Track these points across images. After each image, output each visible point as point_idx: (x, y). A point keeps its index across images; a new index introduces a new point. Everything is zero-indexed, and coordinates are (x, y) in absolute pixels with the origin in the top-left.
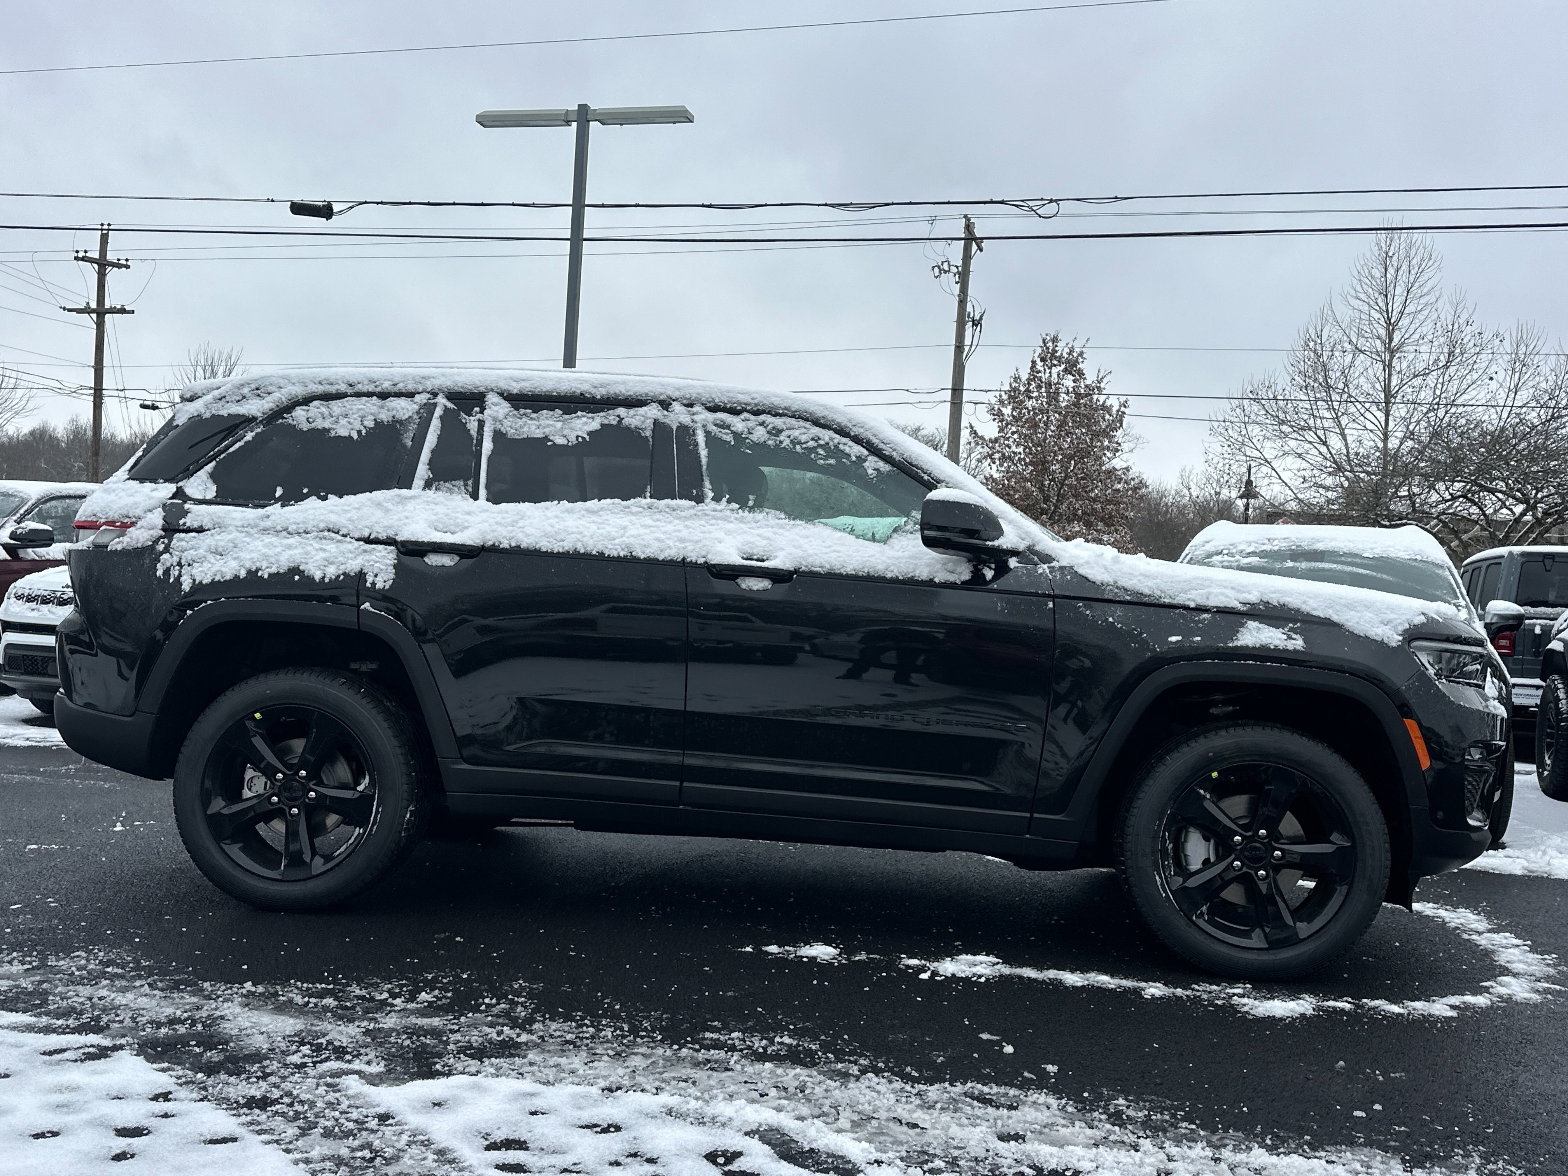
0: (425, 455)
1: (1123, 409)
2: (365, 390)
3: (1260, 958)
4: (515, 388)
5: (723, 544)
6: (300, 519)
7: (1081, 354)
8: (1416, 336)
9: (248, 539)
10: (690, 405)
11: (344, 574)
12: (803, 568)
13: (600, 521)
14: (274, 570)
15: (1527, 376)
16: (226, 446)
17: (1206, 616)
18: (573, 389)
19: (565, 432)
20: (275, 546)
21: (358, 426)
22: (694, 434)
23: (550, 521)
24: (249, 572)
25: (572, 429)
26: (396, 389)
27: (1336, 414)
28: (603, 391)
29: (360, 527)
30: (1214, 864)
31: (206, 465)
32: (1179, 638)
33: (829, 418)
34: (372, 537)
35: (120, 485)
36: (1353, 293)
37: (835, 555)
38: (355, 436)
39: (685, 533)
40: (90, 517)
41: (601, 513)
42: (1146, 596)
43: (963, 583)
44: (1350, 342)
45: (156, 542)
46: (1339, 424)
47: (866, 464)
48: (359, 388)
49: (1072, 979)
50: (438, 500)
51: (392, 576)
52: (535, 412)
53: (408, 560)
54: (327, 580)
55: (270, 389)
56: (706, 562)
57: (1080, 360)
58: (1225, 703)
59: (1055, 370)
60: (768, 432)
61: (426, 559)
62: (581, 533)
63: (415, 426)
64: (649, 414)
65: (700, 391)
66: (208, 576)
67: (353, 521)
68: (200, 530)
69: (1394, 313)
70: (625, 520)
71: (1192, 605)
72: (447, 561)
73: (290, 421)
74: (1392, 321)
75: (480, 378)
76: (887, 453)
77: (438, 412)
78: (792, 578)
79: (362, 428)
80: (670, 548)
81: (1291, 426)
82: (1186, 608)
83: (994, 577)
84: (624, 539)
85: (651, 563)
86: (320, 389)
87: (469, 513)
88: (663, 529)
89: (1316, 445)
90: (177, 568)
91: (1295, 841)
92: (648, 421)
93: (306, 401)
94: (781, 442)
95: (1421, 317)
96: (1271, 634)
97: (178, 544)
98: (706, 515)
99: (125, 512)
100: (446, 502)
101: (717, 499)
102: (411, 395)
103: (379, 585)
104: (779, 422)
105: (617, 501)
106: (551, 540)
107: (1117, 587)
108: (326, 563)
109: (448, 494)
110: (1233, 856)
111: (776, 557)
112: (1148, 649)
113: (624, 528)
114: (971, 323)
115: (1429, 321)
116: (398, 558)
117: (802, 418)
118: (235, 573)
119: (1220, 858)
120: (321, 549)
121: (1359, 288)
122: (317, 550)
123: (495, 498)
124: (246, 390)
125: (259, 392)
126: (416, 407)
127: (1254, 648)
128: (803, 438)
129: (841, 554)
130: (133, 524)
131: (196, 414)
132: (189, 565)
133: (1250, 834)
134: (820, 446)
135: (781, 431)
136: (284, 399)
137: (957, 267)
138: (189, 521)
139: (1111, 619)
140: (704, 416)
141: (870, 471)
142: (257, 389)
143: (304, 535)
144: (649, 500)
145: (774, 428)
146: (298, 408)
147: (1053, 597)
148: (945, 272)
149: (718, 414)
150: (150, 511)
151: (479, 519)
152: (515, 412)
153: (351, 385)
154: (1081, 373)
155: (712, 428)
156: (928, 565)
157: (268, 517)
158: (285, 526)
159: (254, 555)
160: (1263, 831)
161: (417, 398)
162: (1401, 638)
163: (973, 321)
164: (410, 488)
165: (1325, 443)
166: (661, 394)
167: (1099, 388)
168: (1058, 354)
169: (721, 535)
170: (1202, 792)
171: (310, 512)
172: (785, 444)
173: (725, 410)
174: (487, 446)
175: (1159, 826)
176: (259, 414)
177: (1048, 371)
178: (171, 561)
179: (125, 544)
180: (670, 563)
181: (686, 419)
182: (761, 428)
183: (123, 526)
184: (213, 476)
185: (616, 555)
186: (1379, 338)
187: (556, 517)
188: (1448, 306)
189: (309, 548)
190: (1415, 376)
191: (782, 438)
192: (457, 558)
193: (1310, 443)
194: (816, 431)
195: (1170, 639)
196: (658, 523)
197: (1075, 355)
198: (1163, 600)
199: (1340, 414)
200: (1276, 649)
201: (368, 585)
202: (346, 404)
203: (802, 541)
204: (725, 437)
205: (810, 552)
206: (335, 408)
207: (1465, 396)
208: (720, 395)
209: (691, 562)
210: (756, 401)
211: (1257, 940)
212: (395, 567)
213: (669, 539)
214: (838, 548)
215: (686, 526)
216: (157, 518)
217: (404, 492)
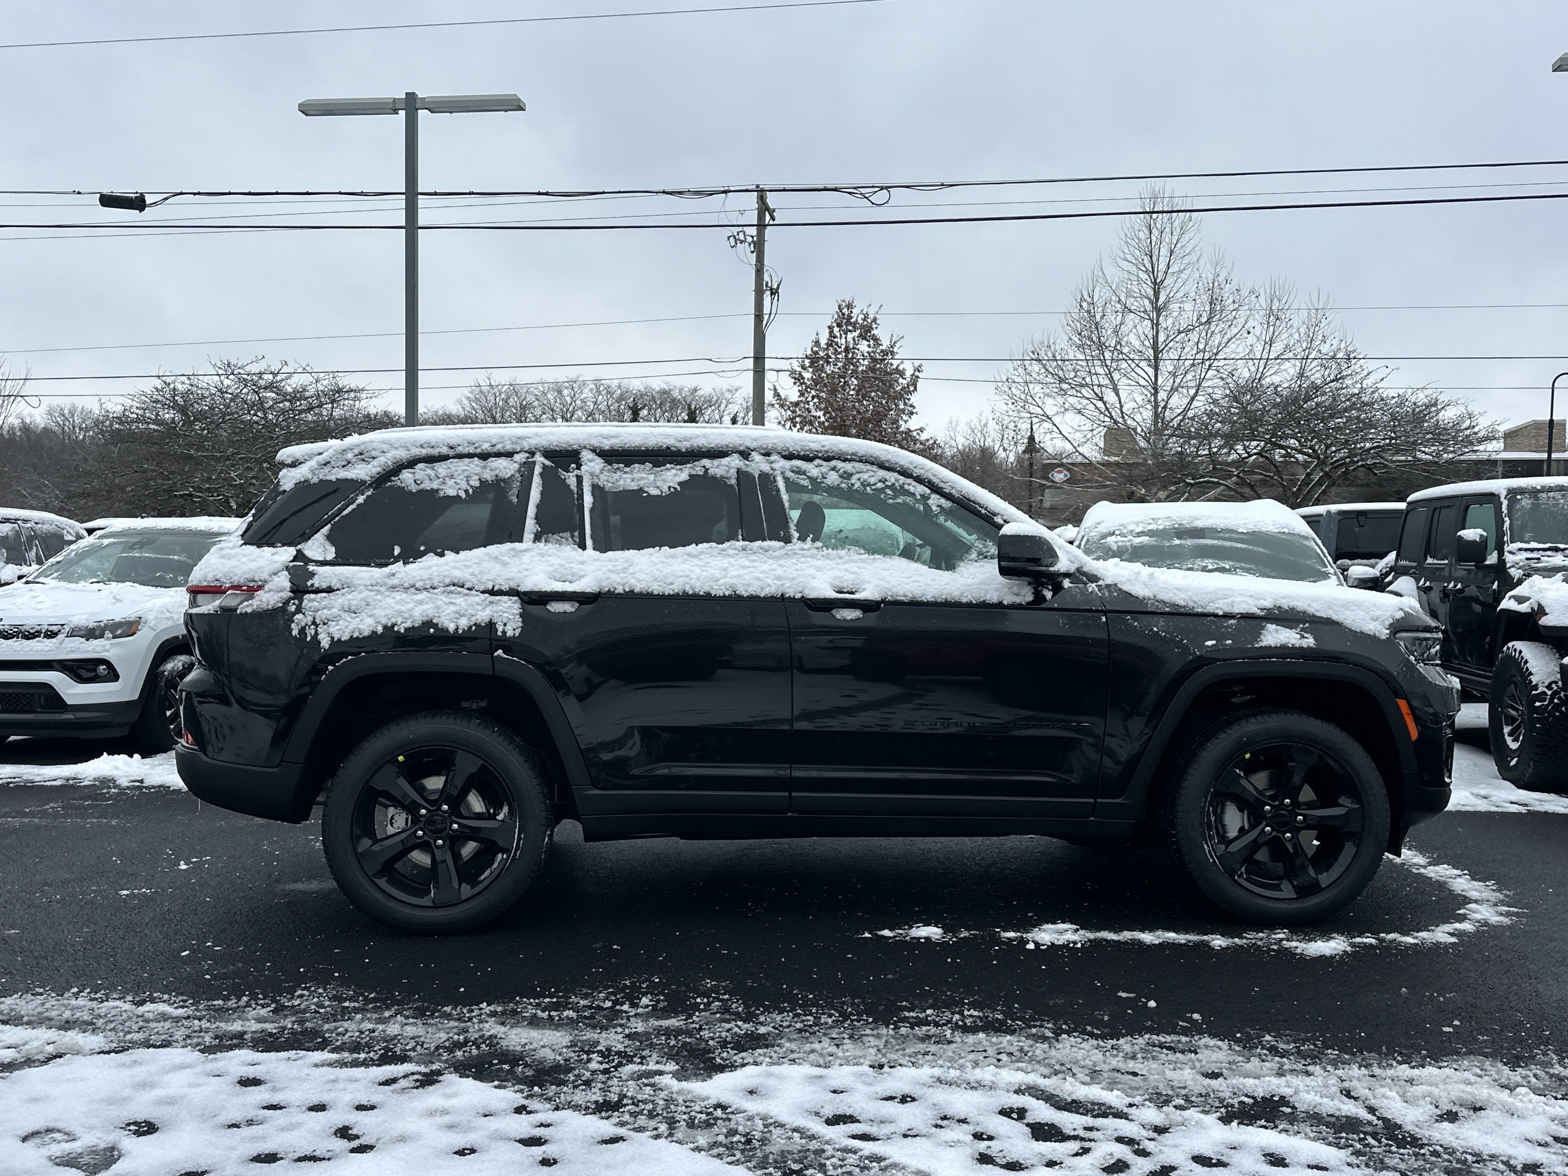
0: (531, 511)
1: (917, 373)
2: (466, 451)
3: (1292, 907)
4: (606, 445)
5: (816, 580)
6: (426, 576)
7: (875, 320)
8: (1180, 294)
9: (379, 597)
10: (767, 454)
11: (475, 624)
12: (889, 598)
13: (702, 564)
14: (408, 624)
15: (1281, 328)
16: (339, 509)
17: (1232, 621)
18: (660, 444)
19: (659, 484)
20: (407, 603)
21: (464, 486)
22: (775, 481)
23: (657, 566)
24: (385, 627)
25: (664, 481)
26: (495, 450)
27: (1109, 370)
28: (687, 444)
29: (484, 580)
30: (1248, 832)
31: (322, 528)
32: (1214, 642)
33: (893, 460)
34: (495, 589)
35: (238, 550)
36: (1122, 255)
37: (915, 585)
38: (463, 495)
39: (780, 572)
40: (213, 582)
41: (702, 557)
42: (1181, 607)
43: (1028, 603)
44: (1119, 301)
45: (286, 603)
46: (1112, 380)
47: (930, 502)
48: (460, 449)
49: (1147, 937)
50: (551, 551)
51: (520, 624)
52: (627, 466)
53: (533, 609)
54: (460, 631)
55: (374, 453)
56: (803, 597)
57: (874, 326)
58: (1243, 693)
59: (850, 336)
60: (840, 476)
61: (549, 607)
62: (687, 576)
63: (518, 484)
64: (732, 464)
65: (775, 441)
66: (347, 634)
67: (476, 576)
68: (329, 590)
69: (1160, 274)
70: (724, 562)
71: (1221, 613)
72: (568, 607)
73: (399, 484)
74: (1158, 281)
75: (573, 437)
76: (947, 491)
77: (538, 470)
78: (880, 607)
79: (468, 488)
80: (769, 586)
81: (1070, 384)
82: (1216, 616)
83: (1053, 596)
84: (727, 580)
85: (754, 600)
86: (424, 452)
87: (582, 563)
88: (760, 569)
89: (1094, 401)
90: (313, 627)
91: (1311, 805)
92: (732, 470)
93: (411, 463)
94: (853, 485)
95: (1183, 277)
96: (1288, 635)
97: (310, 605)
98: (796, 554)
99: (250, 576)
100: (559, 553)
101: (802, 539)
102: (509, 455)
103: (510, 633)
104: (848, 467)
105: (713, 544)
106: (661, 584)
107: (1157, 601)
108: (457, 616)
109: (557, 546)
110: (1264, 823)
111: (864, 589)
112: (1189, 653)
113: (726, 569)
114: (768, 292)
115: (1191, 280)
116: (523, 608)
117: (868, 462)
118: (372, 629)
119: (1252, 827)
120: (450, 603)
121: (1126, 251)
122: (446, 604)
123: (602, 546)
124: (350, 456)
125: (363, 456)
126: (517, 466)
127: (1276, 647)
128: (872, 480)
129: (920, 584)
130: (260, 588)
131: (303, 480)
132: (324, 624)
133: (1277, 803)
134: (888, 487)
135: (851, 475)
136: (390, 463)
137: (753, 237)
138: (316, 582)
139: (1155, 629)
140: (781, 464)
141: (934, 508)
142: (361, 454)
143: (432, 590)
144: (742, 543)
145: (845, 472)
146: (404, 471)
147: (1105, 612)
148: (741, 242)
149: (794, 461)
150: (275, 574)
151: (592, 568)
152: (609, 467)
153: (451, 448)
154: (876, 339)
155: (790, 474)
156: (997, 590)
157: (394, 575)
158: (411, 582)
159: (387, 612)
160: (1288, 800)
161: (517, 457)
162: (1388, 632)
163: (771, 289)
164: (521, 541)
165: (1101, 399)
166: (740, 445)
167: (892, 353)
168: (853, 320)
169: (812, 571)
170: (1238, 771)
171: (434, 569)
172: (856, 486)
173: (799, 457)
174: (588, 500)
175: (1206, 800)
176: (368, 478)
177: (844, 336)
178: (305, 621)
179: (255, 607)
180: (771, 600)
181: (766, 468)
182: (832, 472)
183: (251, 589)
184: (329, 538)
185: (721, 595)
186: (1147, 298)
187: (663, 562)
188: (1208, 266)
189: (440, 603)
190: (1180, 333)
191: (853, 481)
192: (577, 605)
193: (1088, 399)
194: (882, 473)
195: (1206, 643)
196: (755, 564)
197: (869, 321)
198: (1196, 610)
199: (1112, 370)
200: (1294, 648)
201: (499, 633)
202: (450, 466)
203: (885, 574)
204: (802, 482)
205: (894, 583)
206: (440, 470)
207: (1227, 350)
208: (793, 444)
209: (790, 597)
210: (826, 448)
211: (1287, 891)
212: (521, 615)
213: (767, 577)
214: (916, 578)
215: (780, 565)
216: (283, 581)
217: (517, 545)
